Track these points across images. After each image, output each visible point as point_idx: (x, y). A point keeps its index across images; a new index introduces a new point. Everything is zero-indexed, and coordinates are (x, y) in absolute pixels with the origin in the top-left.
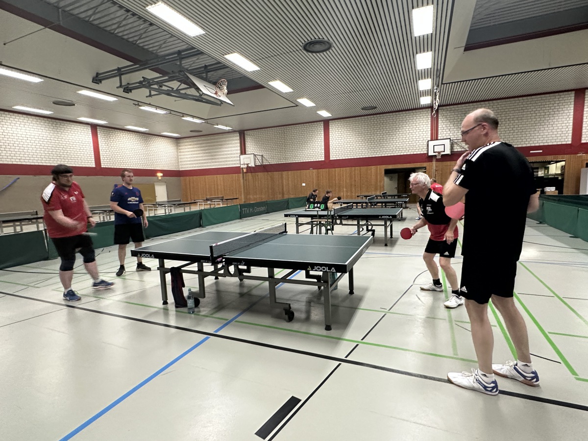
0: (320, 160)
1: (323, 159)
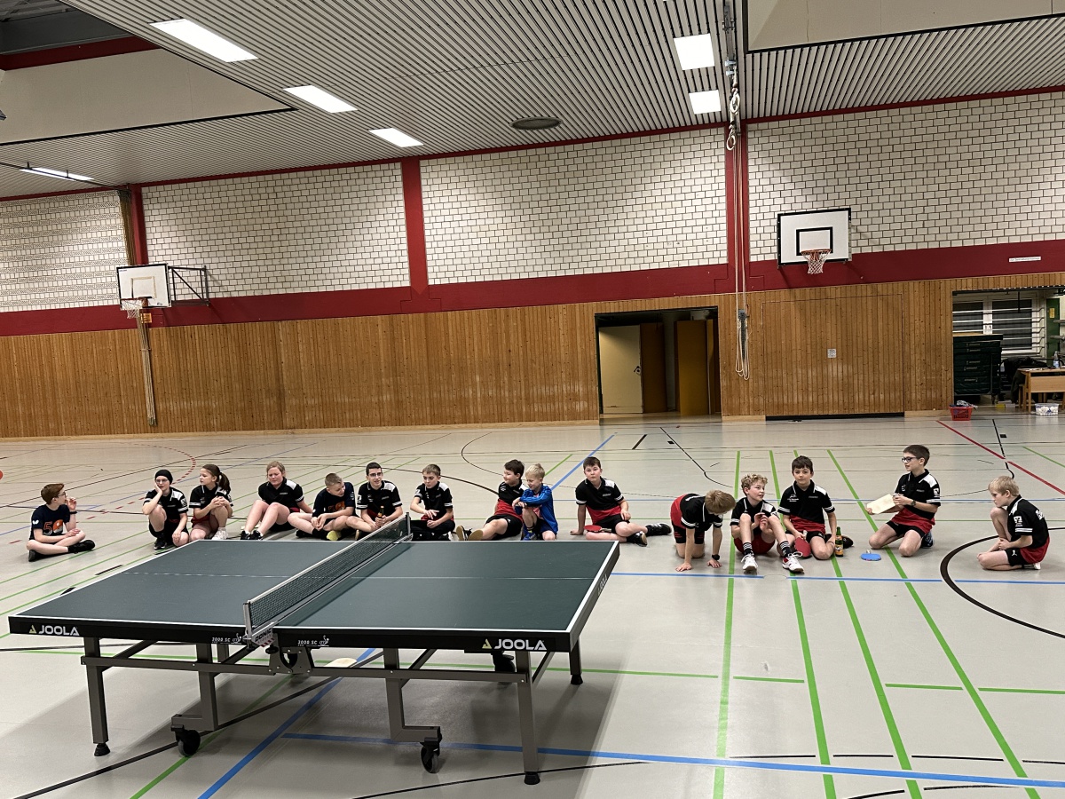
0: (397, 285)
1: (407, 284)
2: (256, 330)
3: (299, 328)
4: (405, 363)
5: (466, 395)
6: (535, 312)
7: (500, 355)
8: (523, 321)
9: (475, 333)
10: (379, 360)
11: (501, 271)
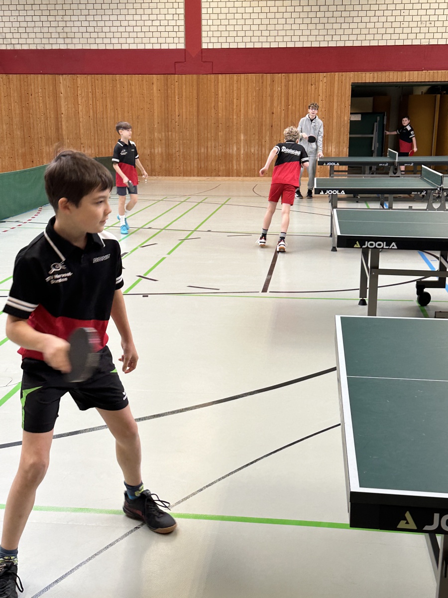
0: (173, 47)
1: (182, 46)
2: (38, 82)
3: (79, 82)
4: (177, 120)
5: (231, 151)
6: (298, 79)
7: (264, 117)
8: (287, 86)
9: (242, 96)
10: (153, 115)
11: (270, 39)
